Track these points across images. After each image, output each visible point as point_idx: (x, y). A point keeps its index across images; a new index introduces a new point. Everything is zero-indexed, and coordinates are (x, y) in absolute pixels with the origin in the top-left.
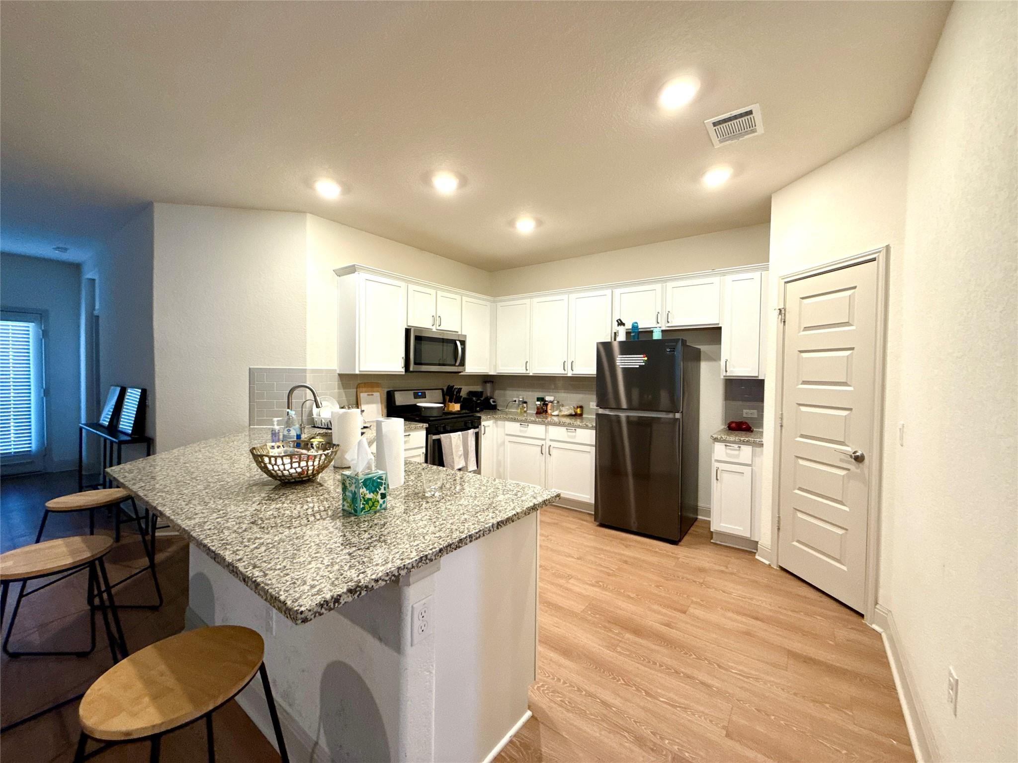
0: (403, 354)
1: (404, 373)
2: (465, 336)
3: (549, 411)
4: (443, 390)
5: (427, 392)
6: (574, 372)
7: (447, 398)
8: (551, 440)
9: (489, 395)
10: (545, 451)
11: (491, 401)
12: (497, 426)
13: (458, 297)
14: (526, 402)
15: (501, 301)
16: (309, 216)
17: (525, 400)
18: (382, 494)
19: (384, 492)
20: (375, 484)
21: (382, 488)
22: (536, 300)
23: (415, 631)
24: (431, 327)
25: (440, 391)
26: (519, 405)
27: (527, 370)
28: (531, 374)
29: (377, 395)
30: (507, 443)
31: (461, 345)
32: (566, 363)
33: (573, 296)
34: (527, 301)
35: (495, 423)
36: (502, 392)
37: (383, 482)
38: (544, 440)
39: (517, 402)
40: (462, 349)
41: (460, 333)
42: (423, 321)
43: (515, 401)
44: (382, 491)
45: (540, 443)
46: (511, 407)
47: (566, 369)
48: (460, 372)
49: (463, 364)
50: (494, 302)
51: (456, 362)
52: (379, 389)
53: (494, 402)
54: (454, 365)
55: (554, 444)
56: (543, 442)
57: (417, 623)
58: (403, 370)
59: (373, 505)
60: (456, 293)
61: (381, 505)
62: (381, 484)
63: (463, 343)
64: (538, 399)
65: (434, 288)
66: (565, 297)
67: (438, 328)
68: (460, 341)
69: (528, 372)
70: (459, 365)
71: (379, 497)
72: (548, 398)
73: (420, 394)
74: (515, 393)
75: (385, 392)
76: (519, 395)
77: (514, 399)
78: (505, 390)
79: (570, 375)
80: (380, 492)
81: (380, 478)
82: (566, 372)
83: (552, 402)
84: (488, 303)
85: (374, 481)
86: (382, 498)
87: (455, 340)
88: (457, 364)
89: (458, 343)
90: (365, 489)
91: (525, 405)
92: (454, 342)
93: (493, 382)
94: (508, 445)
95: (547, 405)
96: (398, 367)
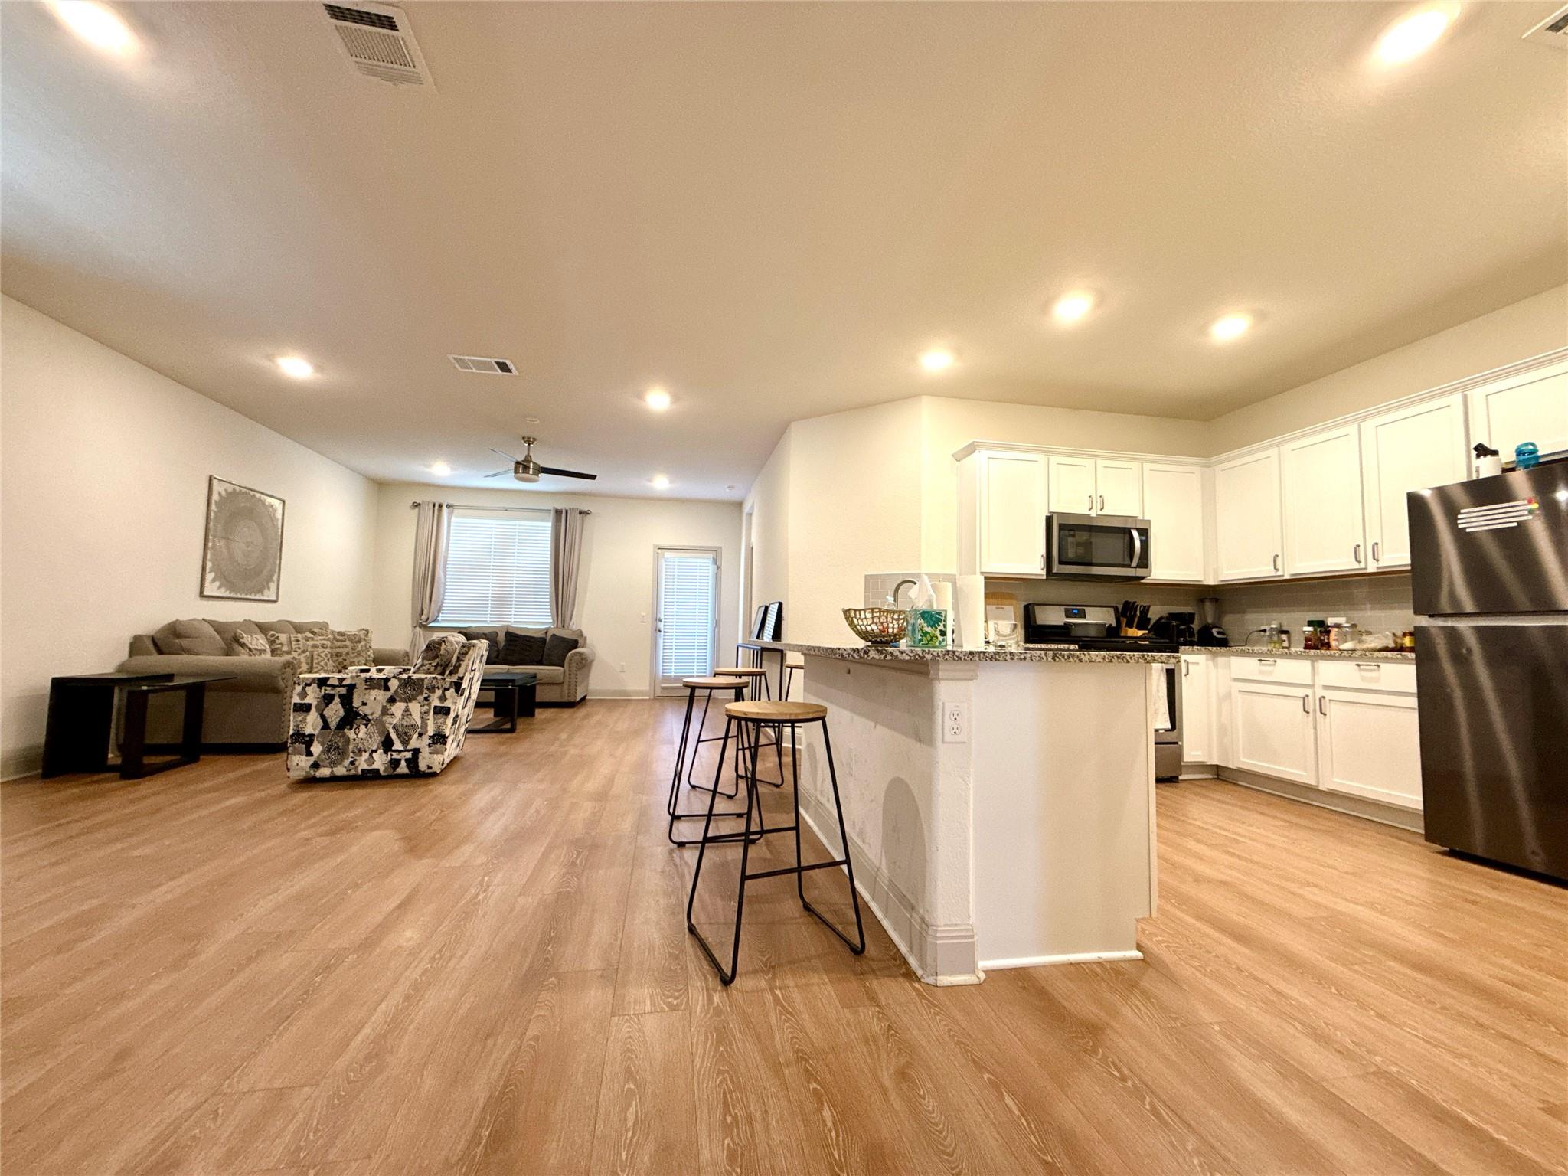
0: (1043, 551)
1: (1045, 577)
2: (1149, 522)
3: (1333, 644)
4: (1116, 609)
5: (1087, 609)
6: (1381, 564)
7: (1124, 621)
8: (1326, 687)
9: (1210, 621)
10: (1315, 707)
11: (1215, 631)
12: (1216, 666)
13: (1135, 465)
14: (1286, 632)
15: (1221, 462)
16: (925, 399)
17: (1285, 628)
18: (941, 631)
19: (943, 629)
20: (934, 619)
21: (942, 624)
22: (1287, 447)
23: (947, 731)
24: (1086, 512)
25: (1111, 610)
26: (1271, 637)
27: (1277, 570)
28: (1287, 577)
29: (1009, 610)
30: (1235, 693)
31: (1140, 535)
32: (1362, 548)
33: (1368, 426)
34: (1273, 452)
35: (1213, 660)
36: (1238, 616)
37: (943, 618)
38: (1312, 686)
39: (1268, 633)
40: (1141, 541)
41: (1141, 518)
42: (1075, 503)
43: (1265, 631)
44: (941, 627)
45: (1302, 692)
46: (1257, 643)
47: (1362, 559)
48: (1143, 578)
49: (1144, 562)
50: (1209, 466)
51: (1131, 560)
52: (1014, 602)
53: (1218, 633)
54: (1129, 566)
55: (1330, 695)
56: (1309, 692)
57: (949, 723)
58: (1044, 573)
59: (931, 640)
60: (1133, 459)
61: (940, 643)
62: (941, 621)
63: (1144, 532)
64: (1310, 624)
65: (1095, 457)
66: (1352, 429)
67: (1100, 513)
68: (1139, 530)
69: (1279, 573)
70: (1137, 567)
71: (938, 633)
72: (1331, 621)
73: (1075, 611)
74: (1264, 617)
75: (1022, 606)
76: (1272, 621)
77: (1262, 628)
78: (1244, 612)
79: (1372, 568)
80: (939, 628)
81: (939, 614)
82: (1362, 565)
83: (1338, 626)
84: (1197, 470)
85: (932, 616)
86: (941, 635)
87: (1130, 529)
88: (1134, 564)
89: (1135, 534)
90: (922, 621)
91: (1284, 637)
92: (1127, 532)
93: (1217, 600)
94: (1239, 699)
95: (1328, 633)
96: (1035, 567)
